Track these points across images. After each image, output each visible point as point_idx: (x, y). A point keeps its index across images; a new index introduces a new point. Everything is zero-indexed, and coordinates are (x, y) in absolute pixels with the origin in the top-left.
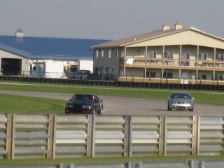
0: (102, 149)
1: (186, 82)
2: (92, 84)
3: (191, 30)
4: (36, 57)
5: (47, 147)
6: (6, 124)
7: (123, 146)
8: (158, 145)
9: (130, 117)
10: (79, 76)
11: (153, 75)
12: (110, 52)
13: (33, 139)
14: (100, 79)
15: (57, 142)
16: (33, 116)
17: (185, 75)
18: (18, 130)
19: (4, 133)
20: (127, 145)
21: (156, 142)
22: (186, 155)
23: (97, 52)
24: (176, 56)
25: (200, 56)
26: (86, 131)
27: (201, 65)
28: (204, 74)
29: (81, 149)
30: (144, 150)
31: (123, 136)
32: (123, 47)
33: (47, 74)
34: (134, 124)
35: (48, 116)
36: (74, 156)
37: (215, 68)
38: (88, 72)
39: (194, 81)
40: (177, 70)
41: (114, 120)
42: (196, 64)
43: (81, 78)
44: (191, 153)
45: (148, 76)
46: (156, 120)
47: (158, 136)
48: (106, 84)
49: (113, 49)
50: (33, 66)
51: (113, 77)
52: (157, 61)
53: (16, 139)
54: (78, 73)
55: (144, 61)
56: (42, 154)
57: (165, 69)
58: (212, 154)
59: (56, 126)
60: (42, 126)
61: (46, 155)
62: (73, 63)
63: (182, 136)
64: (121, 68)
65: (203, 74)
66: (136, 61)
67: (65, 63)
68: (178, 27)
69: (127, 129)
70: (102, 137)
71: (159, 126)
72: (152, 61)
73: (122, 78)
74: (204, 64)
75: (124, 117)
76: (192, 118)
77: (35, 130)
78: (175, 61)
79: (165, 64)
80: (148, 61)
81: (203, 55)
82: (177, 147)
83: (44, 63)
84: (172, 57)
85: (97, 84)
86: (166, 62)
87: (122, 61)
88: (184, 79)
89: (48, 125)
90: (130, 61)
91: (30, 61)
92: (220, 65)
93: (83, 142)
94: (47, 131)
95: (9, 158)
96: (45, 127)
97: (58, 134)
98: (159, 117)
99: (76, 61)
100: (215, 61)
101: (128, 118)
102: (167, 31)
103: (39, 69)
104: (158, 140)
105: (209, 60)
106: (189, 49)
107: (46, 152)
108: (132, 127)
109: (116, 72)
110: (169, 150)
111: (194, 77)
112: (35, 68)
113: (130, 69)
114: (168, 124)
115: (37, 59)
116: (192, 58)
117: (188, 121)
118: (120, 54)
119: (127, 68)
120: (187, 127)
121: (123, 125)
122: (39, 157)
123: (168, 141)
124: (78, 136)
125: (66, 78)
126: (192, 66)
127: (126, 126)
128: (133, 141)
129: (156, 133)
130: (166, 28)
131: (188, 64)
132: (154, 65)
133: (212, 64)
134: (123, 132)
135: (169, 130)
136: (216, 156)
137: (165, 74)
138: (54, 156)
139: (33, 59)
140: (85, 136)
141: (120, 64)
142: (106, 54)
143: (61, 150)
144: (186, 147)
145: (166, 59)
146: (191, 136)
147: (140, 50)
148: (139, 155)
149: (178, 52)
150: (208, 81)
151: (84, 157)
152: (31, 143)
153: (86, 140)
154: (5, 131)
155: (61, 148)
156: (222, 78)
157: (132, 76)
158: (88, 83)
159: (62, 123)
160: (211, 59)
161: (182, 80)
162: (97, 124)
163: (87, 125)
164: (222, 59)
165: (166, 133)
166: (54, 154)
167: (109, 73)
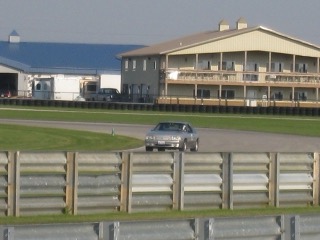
0: (193, 199)
1: (254, 104)
2: (122, 107)
3: (260, 30)
4: (39, 70)
5: (119, 197)
6: (65, 167)
7: (220, 194)
8: (267, 193)
9: (230, 155)
10: (102, 97)
11: (207, 95)
12: (145, 62)
13: (101, 186)
14: (131, 100)
15: (134, 189)
16: (101, 155)
17: (252, 94)
18: (82, 174)
19: (62, 178)
20: (226, 192)
21: (264, 188)
22: (305, 205)
23: (127, 62)
24: (238, 68)
25: (273, 66)
26: (172, 175)
27: (274, 80)
28: (279, 93)
29: (165, 200)
30: (249, 200)
31: (220, 180)
32: (164, 55)
33: (56, 95)
34: (235, 164)
35: (121, 154)
36: (157, 210)
37: (294, 84)
38: (114, 91)
39: (265, 102)
40: (240, 87)
41: (209, 159)
42: (267, 78)
43: (104, 99)
44: (312, 203)
45: (199, 96)
46: (264, 159)
47: (267, 180)
48: (142, 108)
49: (149, 57)
50: (36, 83)
52: (212, 75)
53: (79, 187)
54: (100, 93)
55: (193, 75)
56: (113, 207)
57: (223, 86)
59: (132, 169)
60: (113, 169)
61: (119, 208)
62: (90, 78)
63: (299, 180)
64: (161, 85)
65: (277, 92)
66: (181, 74)
67: (80, 78)
68: (241, 26)
69: (226, 171)
70: (194, 183)
71: (268, 166)
72: (205, 75)
73: (165, 99)
74: (279, 78)
75: (221, 154)
76: (312, 155)
77: (105, 174)
78: (238, 75)
79: (224, 79)
80: (199, 75)
81: (277, 65)
82: (293, 195)
83: (52, 79)
84: (232, 69)
85: (129, 107)
86: (226, 76)
87: (162, 74)
88: (251, 99)
89: (120, 166)
90: (173, 75)
91: (30, 76)
92: (302, 79)
93: (168, 189)
94: (120, 175)
95: (70, 213)
96: (117, 169)
97: (135, 178)
98: (268, 154)
99: (95, 75)
100: (294, 74)
101: (228, 156)
102: (225, 32)
103: (45, 88)
104: (268, 186)
105: (286, 72)
106: (258, 56)
107: (119, 204)
108: (233, 168)
109: (154, 91)
111: (265, 96)
112: (39, 86)
113: (174, 86)
114: (282, 164)
115: (40, 74)
116: (262, 70)
117: (306, 158)
118: (159, 65)
119: (171, 85)
120: (305, 168)
121: (221, 166)
122: (110, 211)
123: (281, 187)
124: (160, 181)
125: (83, 100)
126: (261, 81)
127: (225, 167)
128: (235, 188)
129: (264, 176)
130: (224, 28)
131: (255, 78)
132: (208, 80)
133: (291, 78)
134: (221, 175)
135: (282, 171)
137: (223, 92)
139: (33, 74)
140: (171, 181)
141: (160, 78)
142: (140, 65)
143: (139, 201)
144: (304, 195)
145: (226, 72)
146: (311, 179)
147: (187, 59)
149: (241, 61)
151: (169, 210)
152: (99, 191)
153: (172, 187)
154: (65, 176)
155: (139, 198)
156: (304, 98)
157: (177, 96)
158: (116, 107)
159: (140, 164)
160: (289, 71)
161: (248, 101)
162: (186, 164)
163: (172, 166)
164: (305, 71)
165: (279, 175)
166: (130, 207)
167: (144, 92)
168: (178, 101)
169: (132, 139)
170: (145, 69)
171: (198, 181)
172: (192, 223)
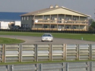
1: (60, 30)
2: (20, 31)
3: (62, 8)
5: (2, 58)
7: (34, 57)
8: (49, 57)
11: (46, 27)
12: (28, 17)
14: (24, 29)
15: (6, 56)
17: (60, 27)
20: (36, 56)
21: (48, 55)
22: (61, 60)
23: (23, 18)
24: (56, 19)
25: (66, 19)
26: (19, 51)
27: (66, 23)
28: (68, 27)
29: (17, 59)
31: (34, 53)
32: (33, 16)
33: (1, 28)
34: (38, 48)
36: (14, 62)
37: (72, 24)
38: (19, 26)
40: (56, 25)
41: (30, 46)
42: (64, 22)
43: (16, 29)
44: (63, 60)
47: (49, 53)
48: (26, 31)
49: (29, 16)
51: (29, 28)
52: (48, 21)
54: (15, 27)
55: (42, 21)
58: (72, 60)
59: (6, 49)
61: (2, 61)
62: (12, 23)
63: (59, 53)
64: (33, 24)
66: (39, 21)
67: (9, 23)
68: (56, 7)
70: (25, 54)
71: (49, 48)
72: (46, 21)
73: (33, 29)
74: (68, 22)
75: (34, 45)
76: (63, 45)
78: (56, 21)
80: (44, 21)
81: (67, 18)
83: (0, 23)
84: (54, 20)
85: (23, 31)
86: (52, 22)
87: (33, 21)
88: (59, 28)
89: (2, 49)
90: (36, 21)
92: (75, 23)
93: (17, 56)
94: (2, 51)
97: (7, 52)
98: (49, 45)
99: (14, 22)
100: (72, 21)
101: (36, 45)
102: (52, 8)
104: (49, 54)
105: (70, 20)
106: (61, 16)
107: (2, 60)
108: (38, 49)
109: (31, 26)
110: (54, 59)
111: (63, 28)
113: (36, 25)
114: (53, 48)
116: (63, 20)
117: (61, 46)
118: (32, 18)
120: (61, 49)
121: (34, 48)
123: (53, 55)
124: (15, 53)
125: (9, 29)
126: (62, 23)
127: (35, 49)
128: (38, 55)
129: (48, 51)
130: (51, 7)
131: (61, 22)
132: (46, 23)
133: (71, 22)
134: (34, 51)
135: (53, 50)
136: (73, 61)
138: (5, 62)
140: (18, 53)
142: (26, 19)
143: (8, 59)
144: (60, 57)
145: (52, 20)
146: (63, 52)
147: (40, 17)
148: (41, 61)
149: (56, 17)
150: (70, 29)
153: (18, 55)
155: (8, 58)
156: (75, 28)
157: (38, 28)
158: (19, 31)
159: (8, 48)
160: (71, 20)
161: (59, 29)
162: (23, 48)
163: (19, 49)
164: (75, 20)
165: (52, 51)
166: (5, 61)
167: (28, 26)
168: (38, 29)
169: (21, 40)
170: (28, 20)
171: (27, 53)
172: (7, 66)
